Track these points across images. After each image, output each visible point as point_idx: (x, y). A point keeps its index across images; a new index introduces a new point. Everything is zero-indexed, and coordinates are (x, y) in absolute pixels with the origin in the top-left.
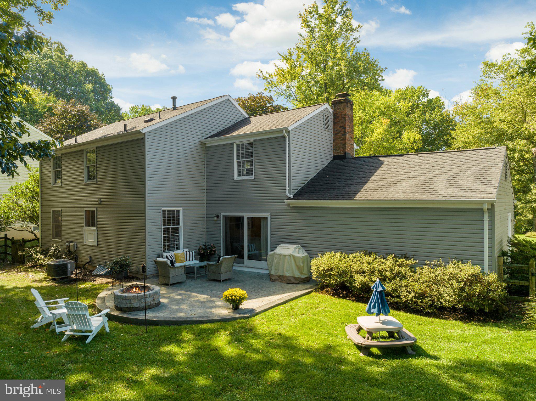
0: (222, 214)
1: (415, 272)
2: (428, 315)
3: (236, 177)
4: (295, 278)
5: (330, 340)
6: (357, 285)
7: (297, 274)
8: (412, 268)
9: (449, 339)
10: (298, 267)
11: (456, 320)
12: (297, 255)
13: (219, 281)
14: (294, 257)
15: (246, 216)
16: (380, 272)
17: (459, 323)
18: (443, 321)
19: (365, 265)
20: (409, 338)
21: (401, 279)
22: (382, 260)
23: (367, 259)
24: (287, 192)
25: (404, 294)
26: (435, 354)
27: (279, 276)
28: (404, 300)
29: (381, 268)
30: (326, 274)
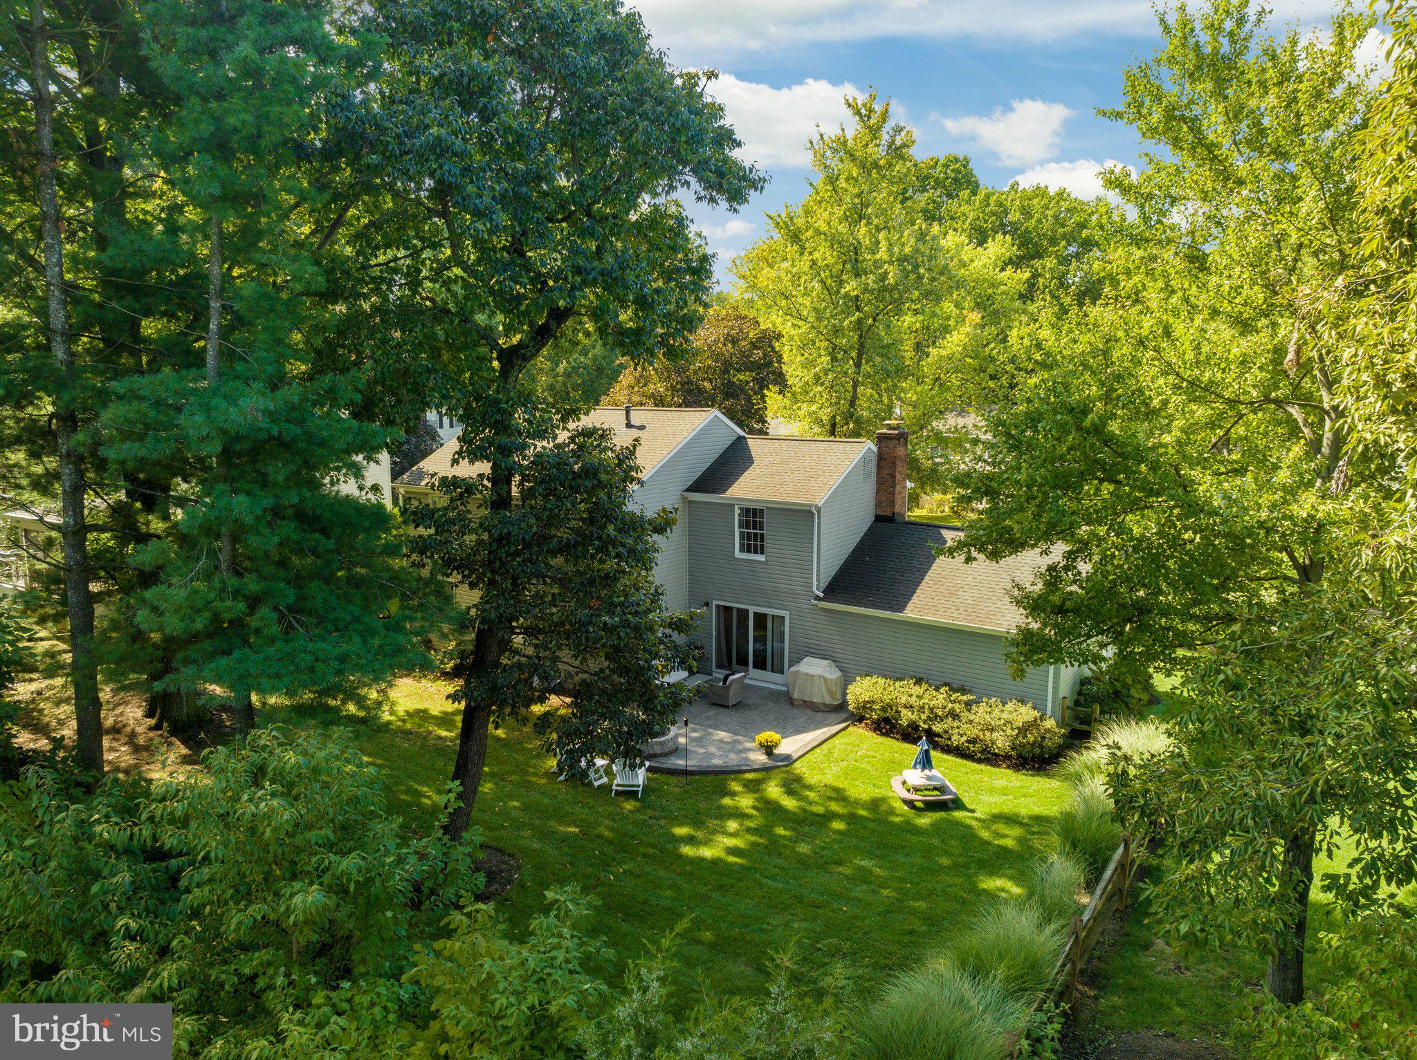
0: (715, 603)
1: (969, 711)
2: (979, 761)
3: (737, 554)
4: (825, 705)
5: (877, 793)
6: (904, 722)
7: (828, 700)
8: (968, 704)
9: (992, 791)
10: (830, 692)
11: (1008, 767)
12: (828, 676)
13: (727, 707)
14: (825, 679)
15: (752, 610)
16: (931, 710)
17: (1009, 772)
18: (993, 770)
19: (914, 698)
20: (951, 793)
21: (954, 719)
22: (934, 693)
23: (917, 690)
24: (815, 588)
25: (955, 737)
26: (972, 807)
27: (805, 702)
28: (956, 743)
29: (932, 704)
30: (866, 706)
